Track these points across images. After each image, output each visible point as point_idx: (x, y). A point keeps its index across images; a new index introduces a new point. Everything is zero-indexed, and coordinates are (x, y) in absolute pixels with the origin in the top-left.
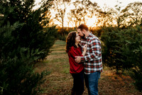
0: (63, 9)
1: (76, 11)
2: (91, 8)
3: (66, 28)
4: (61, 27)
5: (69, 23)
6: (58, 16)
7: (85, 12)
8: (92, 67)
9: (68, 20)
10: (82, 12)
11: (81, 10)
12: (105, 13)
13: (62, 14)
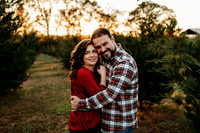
0: (47, 9)
1: (67, 12)
2: (89, 8)
3: (53, 37)
4: (46, 34)
5: (57, 29)
6: (41, 18)
7: (81, 14)
8: (119, 118)
9: (56, 25)
10: (77, 13)
11: (75, 10)
12: (108, 16)
13: (46, 15)
